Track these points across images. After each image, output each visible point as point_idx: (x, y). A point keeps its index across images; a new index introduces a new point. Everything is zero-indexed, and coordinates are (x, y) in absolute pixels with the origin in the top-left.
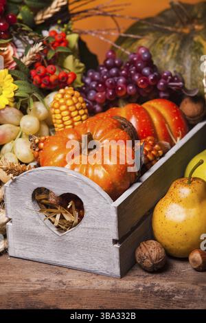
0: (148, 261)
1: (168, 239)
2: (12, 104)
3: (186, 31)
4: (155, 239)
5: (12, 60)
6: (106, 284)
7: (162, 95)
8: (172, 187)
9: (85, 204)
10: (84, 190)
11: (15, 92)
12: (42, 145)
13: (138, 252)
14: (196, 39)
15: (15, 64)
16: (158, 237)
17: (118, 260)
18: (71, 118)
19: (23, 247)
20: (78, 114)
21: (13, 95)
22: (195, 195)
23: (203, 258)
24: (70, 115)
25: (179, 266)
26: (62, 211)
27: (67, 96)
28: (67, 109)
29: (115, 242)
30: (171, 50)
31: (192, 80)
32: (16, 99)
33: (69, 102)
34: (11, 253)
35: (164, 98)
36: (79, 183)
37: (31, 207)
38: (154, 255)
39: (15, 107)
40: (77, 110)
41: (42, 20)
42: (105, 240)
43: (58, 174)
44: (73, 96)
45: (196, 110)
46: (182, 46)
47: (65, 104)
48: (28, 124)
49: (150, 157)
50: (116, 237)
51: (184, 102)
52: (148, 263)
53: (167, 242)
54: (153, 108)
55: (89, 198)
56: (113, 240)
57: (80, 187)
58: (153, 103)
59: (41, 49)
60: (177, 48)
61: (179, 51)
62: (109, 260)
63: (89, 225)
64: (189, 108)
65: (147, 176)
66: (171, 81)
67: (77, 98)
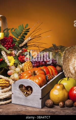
1: (54, 99)
3: (56, 51)
5: (14, 54)
6: (38, 110)
8: (55, 86)
9: (33, 89)
10: (33, 85)
12: (21, 74)
13: (46, 102)
14: (59, 53)
15: (14, 55)
16: (51, 99)
18: (29, 68)
19: (16, 101)
20: (31, 68)
21: (14, 62)
22: (61, 88)
23: (63, 104)
24: (28, 68)
25: (56, 106)
26: (27, 91)
27: (28, 63)
28: (28, 66)
29: (40, 99)
31: (58, 62)
32: (14, 64)
33: (28, 64)
34: (12, 103)
35: (52, 65)
37: (18, 90)
38: (50, 103)
39: (14, 66)
40: (30, 66)
41: (21, 46)
43: (26, 80)
44: (29, 63)
45: (60, 69)
46: (56, 54)
47: (27, 65)
48: (18, 70)
49: (49, 79)
51: (57, 67)
52: (49, 105)
53: (53, 100)
54: (49, 68)
55: (34, 87)
58: (49, 67)
59: (21, 52)
61: (55, 55)
62: (39, 104)
63: (34, 94)
64: (58, 68)
65: (48, 83)
66: (54, 61)
67: (30, 63)
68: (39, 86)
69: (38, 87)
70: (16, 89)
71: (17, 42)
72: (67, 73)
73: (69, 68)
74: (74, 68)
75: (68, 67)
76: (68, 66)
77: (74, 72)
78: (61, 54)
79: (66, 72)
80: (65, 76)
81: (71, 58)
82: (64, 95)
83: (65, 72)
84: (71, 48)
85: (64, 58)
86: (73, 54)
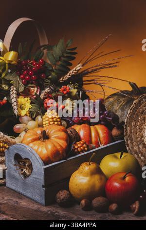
0: (59, 199)
2: (28, 115)
5: (34, 94)
7: (102, 123)
9: (33, 165)
10: (32, 157)
11: (30, 109)
15: (35, 96)
17: (44, 196)
19: (11, 183)
29: (43, 187)
34: (7, 185)
35: (103, 124)
36: (31, 153)
41: (62, 80)
42: (40, 185)
46: (126, 104)
48: (30, 124)
50: (44, 184)
55: (34, 162)
56: (43, 186)
61: (124, 105)
62: (41, 196)
63: (34, 176)
64: (115, 132)
65: (71, 158)
70: (11, 160)
71: (53, 72)
72: (135, 143)
73: (141, 134)
79: (132, 140)
82: (93, 186)
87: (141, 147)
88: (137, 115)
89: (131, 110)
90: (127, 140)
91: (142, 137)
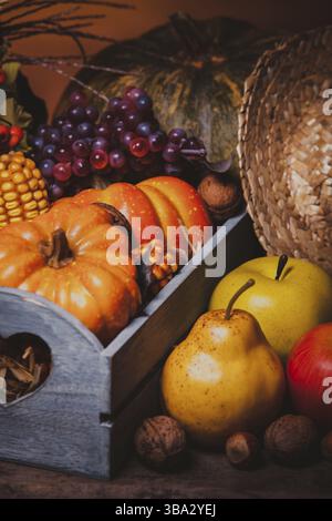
0: (159, 450)
1: (192, 414)
3: (198, 65)
4: (169, 415)
7: (170, 169)
8: (198, 325)
9: (53, 352)
10: (54, 328)
13: (141, 436)
14: (218, 78)
16: (174, 412)
17: (107, 450)
18: (21, 204)
20: (33, 199)
22: (238, 339)
23: (250, 446)
24: (18, 199)
25: (209, 460)
26: (10, 365)
27: (14, 167)
28: (14, 190)
29: (104, 418)
30: (177, 95)
31: (213, 145)
33: (18, 178)
35: (173, 175)
36: (45, 315)
38: (169, 440)
40: (31, 190)
42: (86, 415)
44: (23, 166)
45: (226, 197)
46: (194, 89)
47: (10, 180)
49: (158, 274)
50: (106, 409)
51: (204, 183)
52: (158, 455)
53: (190, 420)
54: (157, 191)
55: (62, 342)
56: (101, 414)
57: (47, 323)
58: (156, 183)
60: (187, 92)
61: (191, 98)
63: (59, 389)
64: (214, 192)
65: (155, 306)
66: (186, 146)
67: (31, 171)
68: (91, 337)
69: (86, 346)
72: (274, 219)
73: (282, 186)
74: (321, 185)
75: (280, 180)
76: (280, 171)
77: (316, 209)
78: (234, 86)
79: (266, 213)
80: (261, 239)
81: (297, 114)
83: (261, 217)
84: (295, 44)
85: (250, 123)
86: (311, 84)
87: (292, 226)
88: (262, 127)
89: (244, 112)
90: (255, 214)
91: (288, 195)
